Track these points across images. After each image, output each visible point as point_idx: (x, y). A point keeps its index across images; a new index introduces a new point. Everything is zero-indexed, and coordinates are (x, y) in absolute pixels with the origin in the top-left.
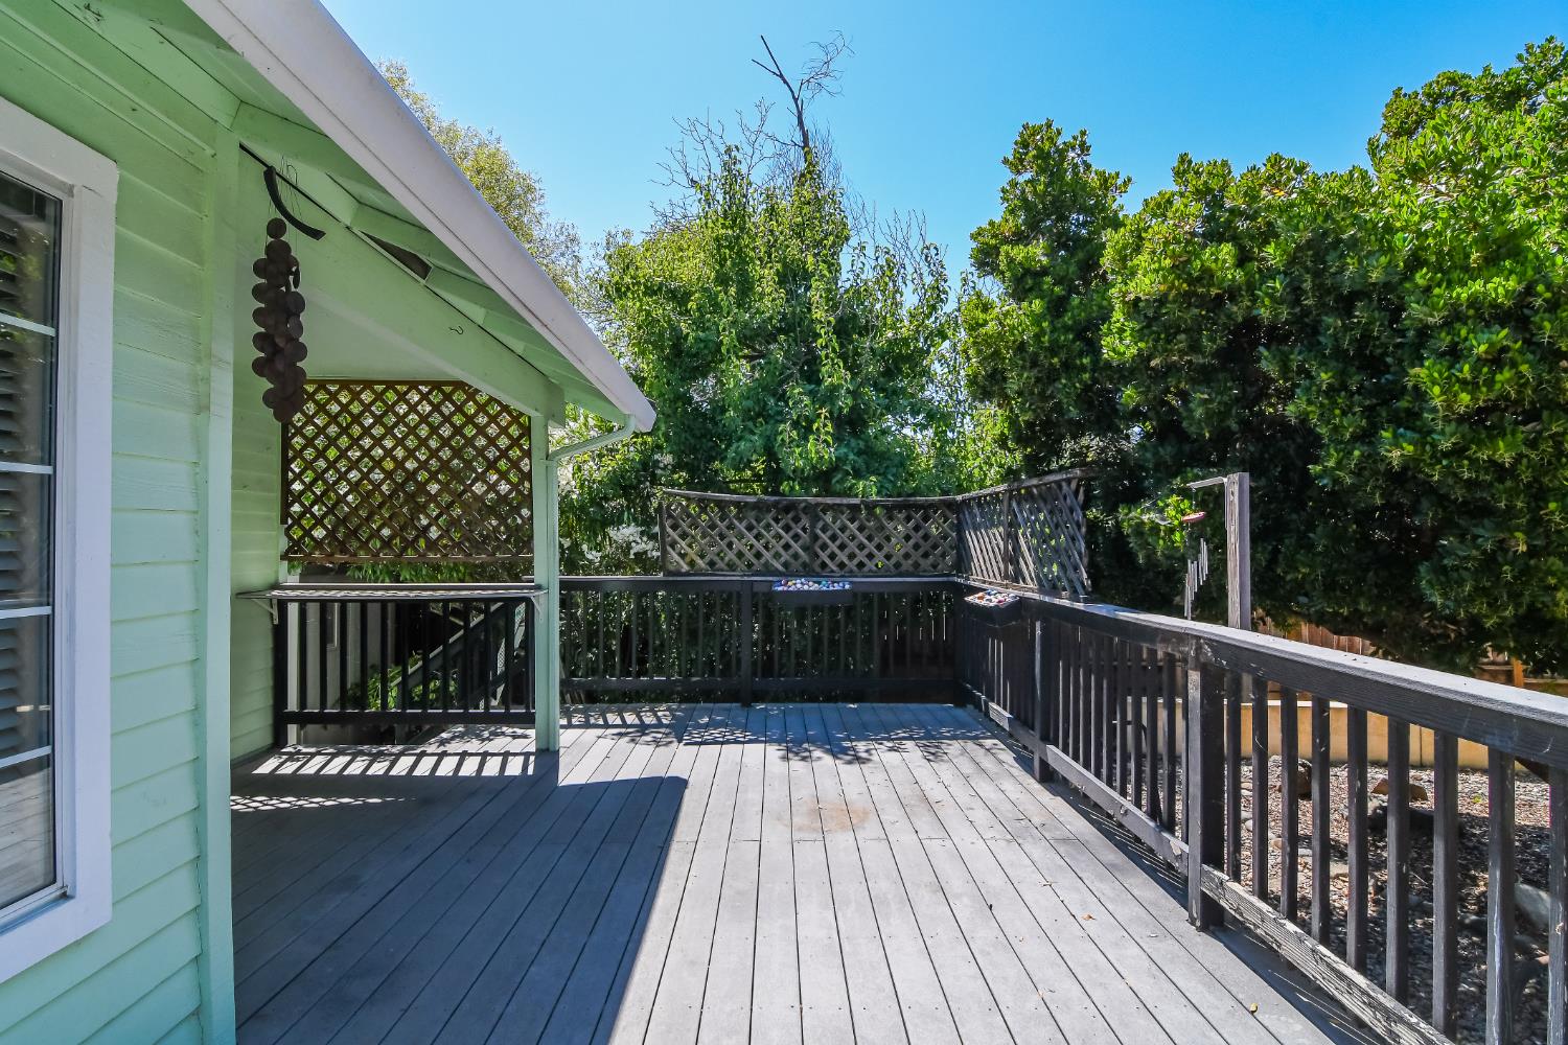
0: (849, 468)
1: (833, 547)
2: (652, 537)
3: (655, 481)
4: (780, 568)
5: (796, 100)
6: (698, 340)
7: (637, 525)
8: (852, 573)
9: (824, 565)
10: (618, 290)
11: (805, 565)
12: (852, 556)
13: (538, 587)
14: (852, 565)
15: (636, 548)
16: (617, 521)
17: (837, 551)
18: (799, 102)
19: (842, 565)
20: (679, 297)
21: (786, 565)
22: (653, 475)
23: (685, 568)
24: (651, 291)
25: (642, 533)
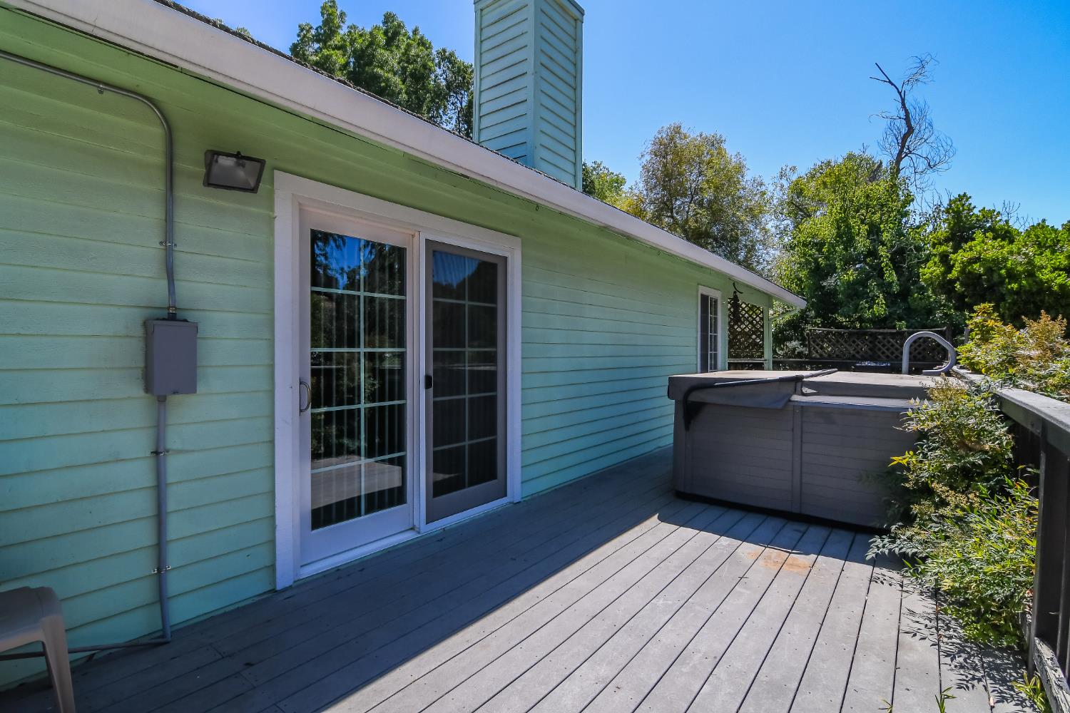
0: (896, 317)
1: (884, 349)
2: (805, 346)
3: (807, 323)
4: (860, 357)
5: (900, 93)
6: (826, 265)
7: (799, 340)
8: (892, 360)
9: (879, 357)
10: (791, 247)
11: (870, 356)
12: (892, 353)
13: (765, 360)
14: (893, 357)
15: (798, 350)
16: (790, 339)
17: (886, 351)
18: (902, 94)
19: (888, 357)
20: (819, 246)
21: (862, 356)
22: (806, 321)
23: (818, 357)
24: (805, 245)
25: (801, 344)
